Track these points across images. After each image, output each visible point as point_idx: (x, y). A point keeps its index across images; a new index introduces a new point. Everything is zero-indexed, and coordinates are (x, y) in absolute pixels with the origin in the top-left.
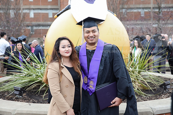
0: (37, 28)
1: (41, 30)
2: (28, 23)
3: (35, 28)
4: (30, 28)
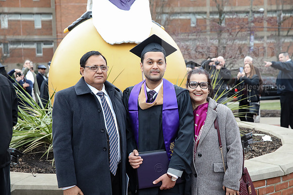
0: (15, 46)
1: (22, 50)
3: (11, 47)
4: (2, 46)
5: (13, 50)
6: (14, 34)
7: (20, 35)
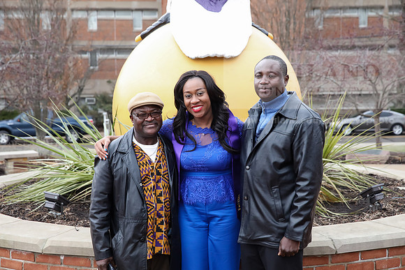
0: (105, 56)
1: (115, 61)
5: (103, 61)
7: (113, 40)
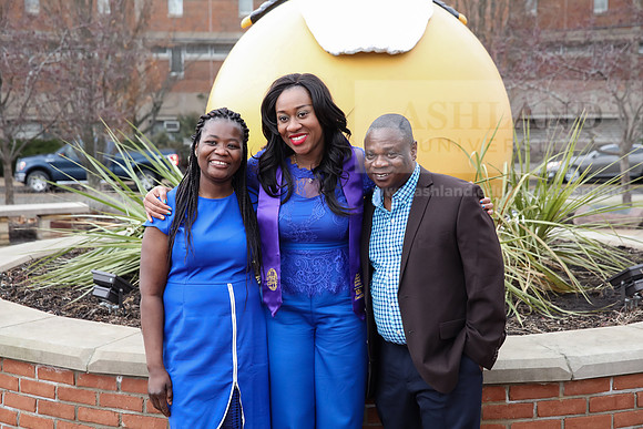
0: (195, 56)
1: (211, 64)
2: (160, 35)
4: (167, 55)
5: (191, 63)
6: (194, 28)
7: (208, 30)
